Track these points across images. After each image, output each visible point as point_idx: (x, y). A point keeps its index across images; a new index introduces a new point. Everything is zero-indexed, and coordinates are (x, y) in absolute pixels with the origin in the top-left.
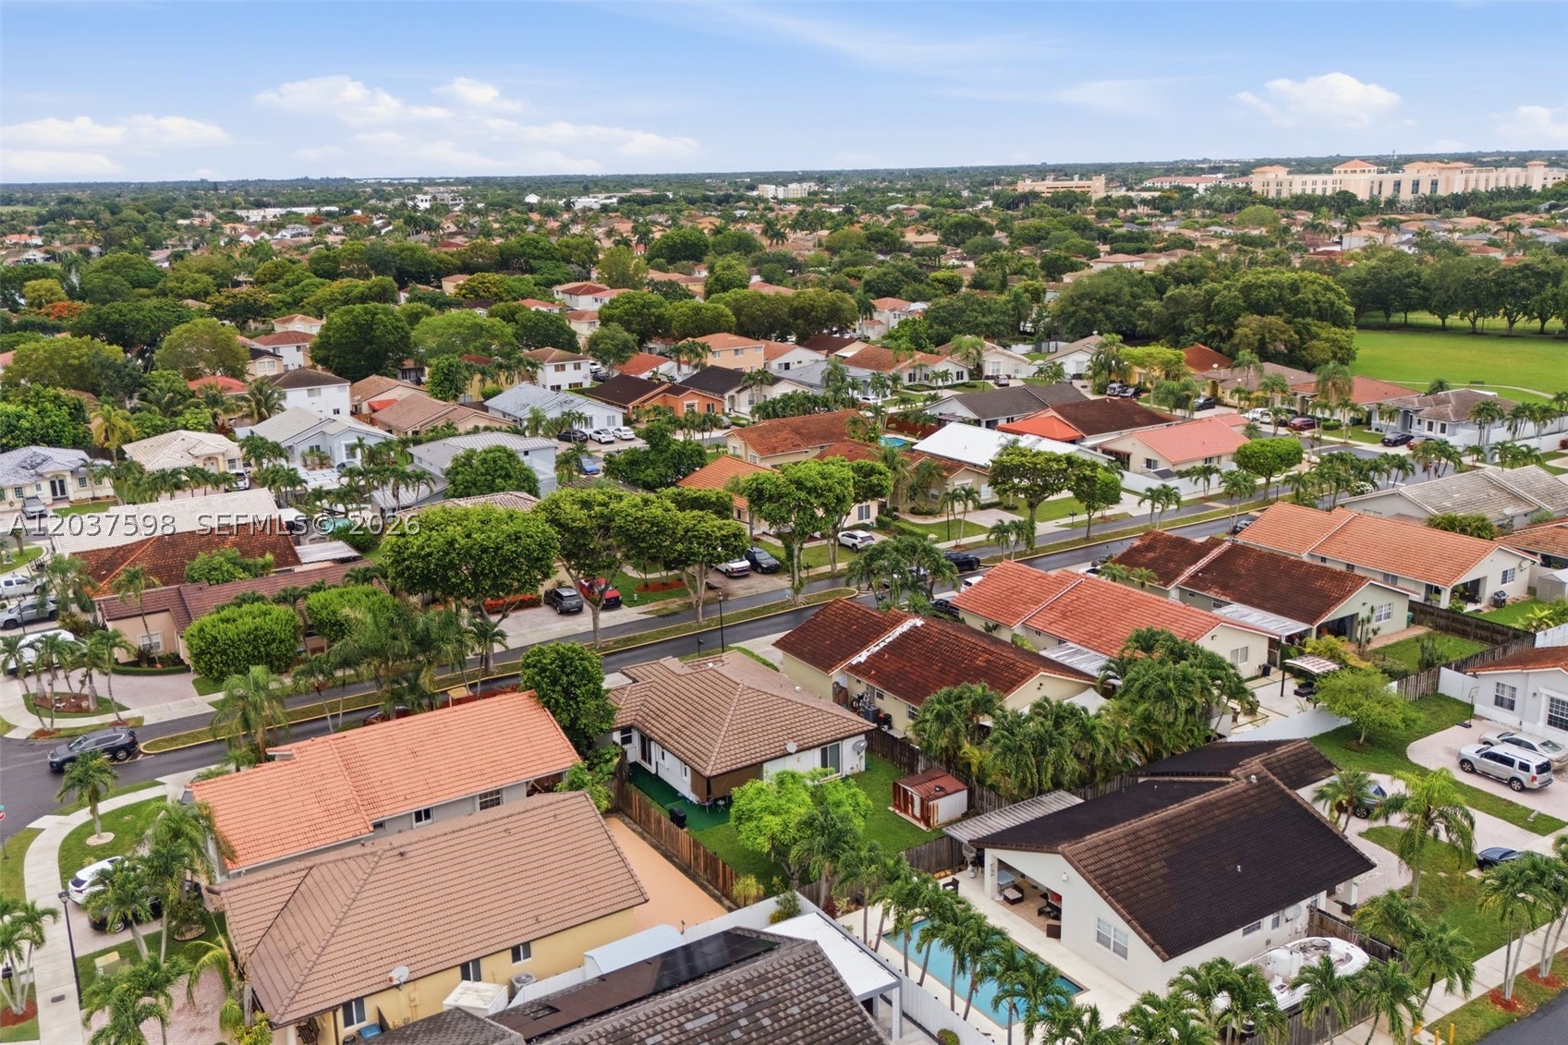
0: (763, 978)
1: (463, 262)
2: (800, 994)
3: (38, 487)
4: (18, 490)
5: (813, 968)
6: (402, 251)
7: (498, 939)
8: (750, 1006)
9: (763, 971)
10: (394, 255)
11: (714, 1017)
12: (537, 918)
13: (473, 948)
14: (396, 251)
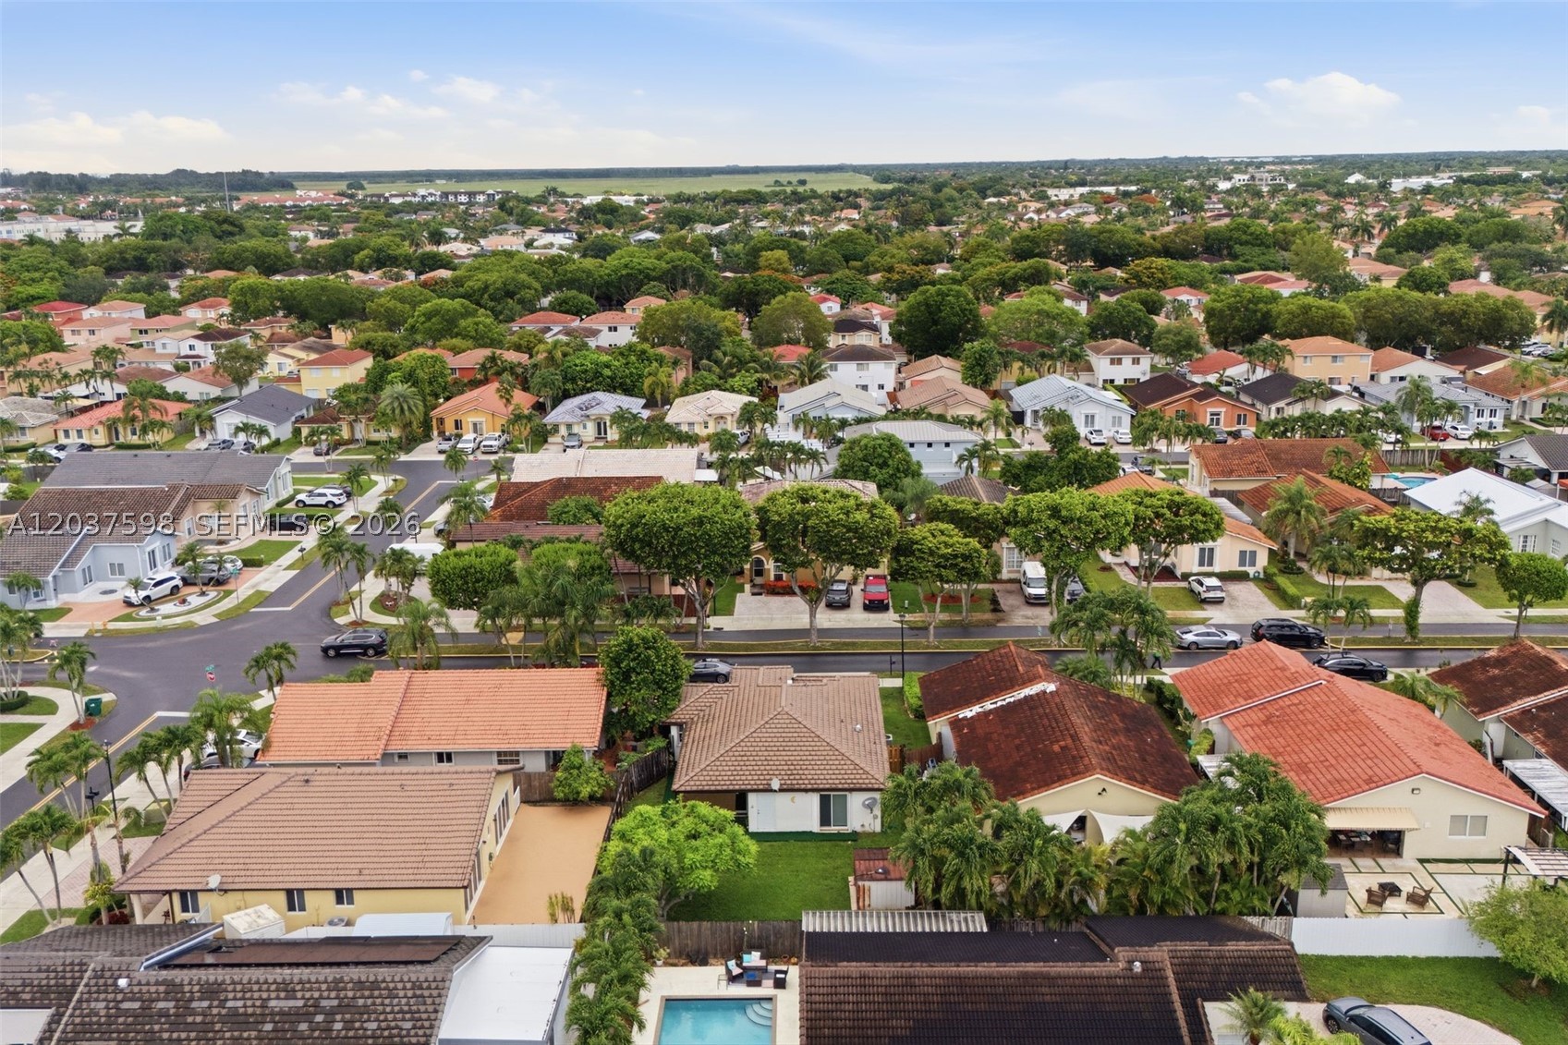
0: (375, 985)
1: (1164, 246)
2: (392, 1012)
3: (585, 427)
4: (569, 426)
5: (426, 993)
6: (1101, 233)
7: (318, 878)
8: (339, 1006)
9: (380, 978)
10: (1091, 237)
11: (300, 1003)
12: (360, 870)
13: (293, 879)
14: (1094, 232)
